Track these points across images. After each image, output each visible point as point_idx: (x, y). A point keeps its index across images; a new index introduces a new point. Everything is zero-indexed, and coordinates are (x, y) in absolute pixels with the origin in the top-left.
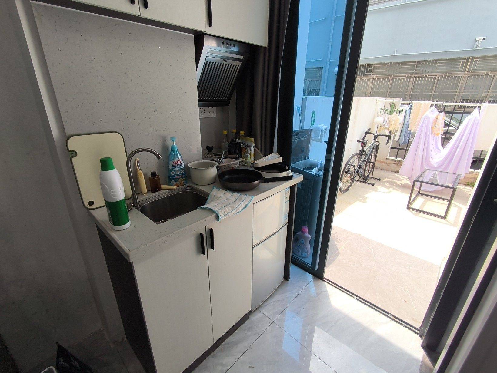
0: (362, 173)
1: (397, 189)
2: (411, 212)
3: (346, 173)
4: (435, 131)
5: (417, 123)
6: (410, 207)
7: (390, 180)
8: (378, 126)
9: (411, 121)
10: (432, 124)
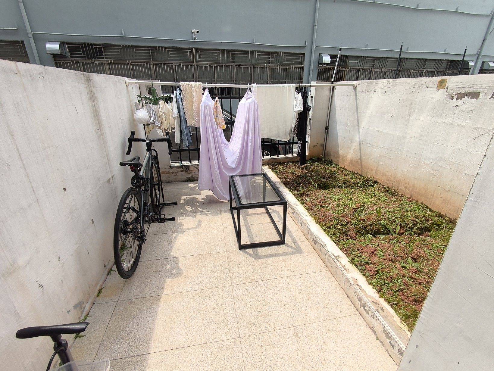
1: (205, 211)
2: (247, 253)
3: (124, 235)
4: (218, 122)
5: (195, 113)
6: (242, 244)
7: (188, 198)
8: (145, 125)
9: (186, 111)
10: (214, 113)
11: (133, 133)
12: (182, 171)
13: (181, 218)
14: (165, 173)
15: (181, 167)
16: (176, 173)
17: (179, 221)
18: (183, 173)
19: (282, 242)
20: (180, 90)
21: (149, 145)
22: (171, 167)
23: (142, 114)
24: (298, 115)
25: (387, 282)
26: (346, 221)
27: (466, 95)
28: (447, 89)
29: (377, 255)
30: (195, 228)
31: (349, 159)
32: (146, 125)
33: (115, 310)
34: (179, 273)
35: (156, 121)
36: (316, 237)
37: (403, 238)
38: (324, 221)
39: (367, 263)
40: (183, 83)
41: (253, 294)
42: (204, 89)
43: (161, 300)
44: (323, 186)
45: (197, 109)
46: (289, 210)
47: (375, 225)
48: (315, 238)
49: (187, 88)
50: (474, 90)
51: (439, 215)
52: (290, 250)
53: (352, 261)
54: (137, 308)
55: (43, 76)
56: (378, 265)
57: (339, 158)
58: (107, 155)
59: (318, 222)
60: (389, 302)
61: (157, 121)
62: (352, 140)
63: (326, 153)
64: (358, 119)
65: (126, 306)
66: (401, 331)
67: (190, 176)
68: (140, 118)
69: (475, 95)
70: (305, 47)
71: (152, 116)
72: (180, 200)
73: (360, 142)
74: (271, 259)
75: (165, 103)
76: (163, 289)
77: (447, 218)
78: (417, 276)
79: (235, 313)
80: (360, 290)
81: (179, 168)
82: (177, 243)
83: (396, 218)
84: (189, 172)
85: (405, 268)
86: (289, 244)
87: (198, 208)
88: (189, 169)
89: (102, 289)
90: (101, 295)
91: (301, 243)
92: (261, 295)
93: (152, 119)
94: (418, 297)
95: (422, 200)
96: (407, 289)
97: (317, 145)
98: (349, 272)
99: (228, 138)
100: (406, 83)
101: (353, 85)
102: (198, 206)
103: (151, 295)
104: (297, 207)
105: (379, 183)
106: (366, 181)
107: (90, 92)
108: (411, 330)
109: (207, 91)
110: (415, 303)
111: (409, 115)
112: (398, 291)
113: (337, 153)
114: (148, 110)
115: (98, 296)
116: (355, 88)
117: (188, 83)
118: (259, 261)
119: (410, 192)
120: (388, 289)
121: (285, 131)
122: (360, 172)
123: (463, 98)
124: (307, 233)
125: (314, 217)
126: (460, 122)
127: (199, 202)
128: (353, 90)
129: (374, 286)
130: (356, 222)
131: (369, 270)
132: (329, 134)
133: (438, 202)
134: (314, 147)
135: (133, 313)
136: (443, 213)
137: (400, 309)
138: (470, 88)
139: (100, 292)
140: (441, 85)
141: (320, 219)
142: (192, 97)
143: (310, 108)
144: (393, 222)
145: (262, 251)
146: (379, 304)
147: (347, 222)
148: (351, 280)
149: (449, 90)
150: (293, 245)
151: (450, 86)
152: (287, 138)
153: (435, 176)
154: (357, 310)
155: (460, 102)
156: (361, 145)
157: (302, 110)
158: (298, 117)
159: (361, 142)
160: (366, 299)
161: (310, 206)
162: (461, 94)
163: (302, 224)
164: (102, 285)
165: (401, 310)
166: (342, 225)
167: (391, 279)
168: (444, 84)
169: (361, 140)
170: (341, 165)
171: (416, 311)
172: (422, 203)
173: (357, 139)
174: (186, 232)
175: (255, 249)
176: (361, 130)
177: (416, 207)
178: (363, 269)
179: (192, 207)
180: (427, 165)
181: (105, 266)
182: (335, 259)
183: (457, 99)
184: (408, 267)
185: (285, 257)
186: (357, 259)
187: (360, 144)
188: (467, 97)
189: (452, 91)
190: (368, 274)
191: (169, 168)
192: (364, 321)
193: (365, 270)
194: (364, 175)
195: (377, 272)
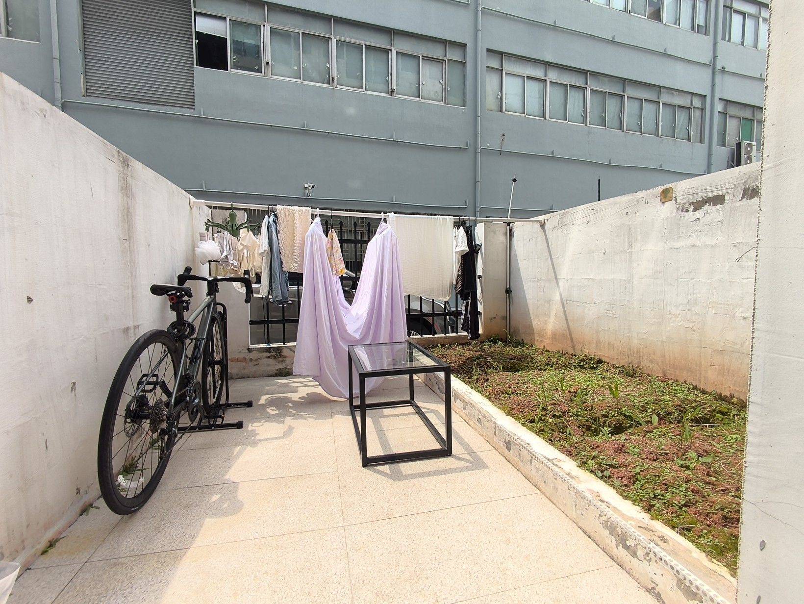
0: (197, 401)
1: (302, 414)
2: (378, 472)
3: (132, 421)
4: (333, 263)
5: (297, 252)
6: (368, 456)
7: (275, 397)
8: (211, 261)
9: (282, 248)
10: (327, 250)
11: (188, 270)
12: (269, 357)
13: (256, 424)
14: (237, 360)
15: (268, 350)
16: (257, 360)
17: (250, 428)
18: (271, 361)
19: (445, 452)
20: (275, 215)
21: (213, 287)
22: (250, 350)
23: (210, 247)
24: (462, 258)
25: (658, 492)
26: (559, 409)
27: (706, 202)
28: (676, 200)
29: (628, 453)
30: (279, 438)
31: (549, 333)
32: (214, 261)
33: (74, 580)
34: (236, 507)
35: (230, 258)
36: (510, 434)
37: (668, 427)
38: (521, 412)
39: (611, 466)
40: (282, 207)
41: (388, 539)
42: (313, 216)
43: (184, 558)
44: (513, 369)
45: (300, 246)
46: (456, 405)
47: (614, 416)
48: (507, 436)
49: (287, 213)
50: (715, 194)
51: (721, 398)
52: (461, 464)
53: (583, 465)
54: (127, 574)
55: (45, 117)
56: (635, 467)
57: (533, 334)
58: (134, 288)
59: (510, 413)
60: (673, 528)
61: (232, 258)
62: (549, 301)
63: (512, 330)
64: (554, 269)
65: (101, 573)
66: (715, 576)
67: (282, 366)
68: (205, 251)
69: (718, 200)
70: (465, 208)
71: (225, 249)
72: (259, 400)
73: (562, 302)
74: (426, 479)
75: (248, 231)
76: (193, 537)
77: (735, 400)
78: (714, 479)
79: (347, 575)
80: (608, 509)
81: (264, 352)
82: (240, 460)
83: (647, 403)
84: (281, 359)
85: (687, 468)
86: (461, 456)
87: (290, 410)
88: (282, 354)
89: (57, 540)
90: (51, 551)
91: (482, 453)
92: (407, 540)
93: (225, 254)
94: (729, 511)
95: (683, 376)
96: (703, 501)
97: (495, 318)
98: (580, 482)
99: (349, 296)
100: (616, 203)
101: (540, 221)
102: (291, 408)
103: (164, 549)
104: (469, 395)
105: (605, 362)
106: (584, 360)
107: (124, 180)
108: (734, 573)
109: (318, 219)
110: (727, 525)
111: (630, 246)
112: (685, 505)
113: (530, 327)
114: (219, 242)
115: (44, 552)
116: (543, 225)
117: (289, 207)
118: (401, 484)
119: (660, 366)
120: (665, 503)
121: (442, 283)
122: (571, 351)
123: (702, 208)
124: (492, 435)
125: (502, 407)
126: (708, 241)
127: (293, 402)
128: (540, 229)
129: (634, 501)
130: (577, 412)
131: (618, 477)
132: (512, 298)
133: (712, 375)
134: (491, 319)
135: (113, 585)
136: (726, 393)
137: (699, 537)
138: (709, 192)
139: (51, 544)
140: (666, 195)
141: (513, 409)
142: (294, 227)
143: (478, 247)
144: (642, 411)
145: (406, 467)
146: (654, 530)
147: (562, 412)
148: (586, 493)
149: (678, 201)
150: (468, 457)
151: (678, 195)
152: (445, 297)
153: (694, 331)
154: (612, 558)
155: (699, 214)
156: (566, 307)
157: (467, 249)
158: (462, 262)
159: (565, 302)
160: (624, 522)
161: (492, 394)
162: (698, 202)
163: (481, 419)
164: (60, 533)
165: (702, 539)
166: (554, 416)
167: (666, 487)
168: (669, 195)
169: (564, 299)
170: (539, 345)
171: (734, 536)
172: (685, 382)
173: (558, 298)
174: (262, 444)
175: (395, 466)
176: (561, 283)
177: (676, 388)
178: (606, 477)
179: (278, 409)
180: (677, 316)
181: (78, 492)
182: (550, 463)
183: (694, 210)
184: (692, 466)
185: (454, 475)
186: (591, 462)
187: (563, 305)
188: (708, 204)
189: (684, 201)
190: (617, 483)
191: (247, 351)
192: (631, 579)
193: (610, 477)
194: (579, 353)
195: (634, 479)
